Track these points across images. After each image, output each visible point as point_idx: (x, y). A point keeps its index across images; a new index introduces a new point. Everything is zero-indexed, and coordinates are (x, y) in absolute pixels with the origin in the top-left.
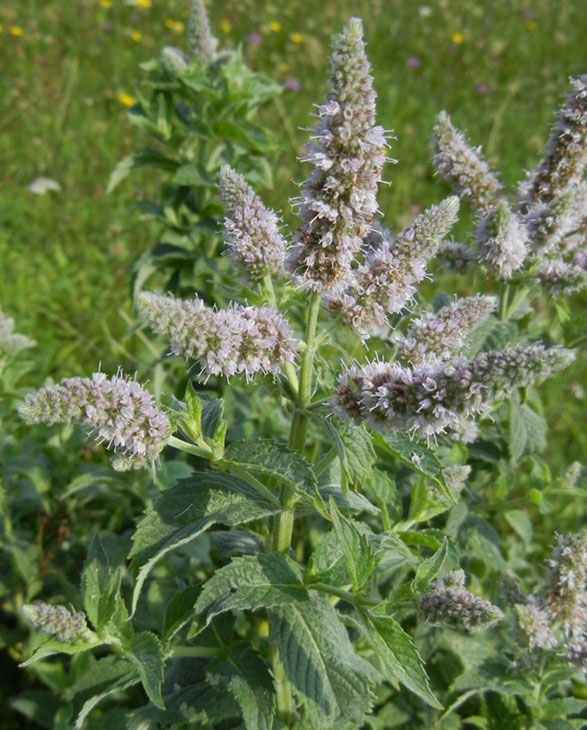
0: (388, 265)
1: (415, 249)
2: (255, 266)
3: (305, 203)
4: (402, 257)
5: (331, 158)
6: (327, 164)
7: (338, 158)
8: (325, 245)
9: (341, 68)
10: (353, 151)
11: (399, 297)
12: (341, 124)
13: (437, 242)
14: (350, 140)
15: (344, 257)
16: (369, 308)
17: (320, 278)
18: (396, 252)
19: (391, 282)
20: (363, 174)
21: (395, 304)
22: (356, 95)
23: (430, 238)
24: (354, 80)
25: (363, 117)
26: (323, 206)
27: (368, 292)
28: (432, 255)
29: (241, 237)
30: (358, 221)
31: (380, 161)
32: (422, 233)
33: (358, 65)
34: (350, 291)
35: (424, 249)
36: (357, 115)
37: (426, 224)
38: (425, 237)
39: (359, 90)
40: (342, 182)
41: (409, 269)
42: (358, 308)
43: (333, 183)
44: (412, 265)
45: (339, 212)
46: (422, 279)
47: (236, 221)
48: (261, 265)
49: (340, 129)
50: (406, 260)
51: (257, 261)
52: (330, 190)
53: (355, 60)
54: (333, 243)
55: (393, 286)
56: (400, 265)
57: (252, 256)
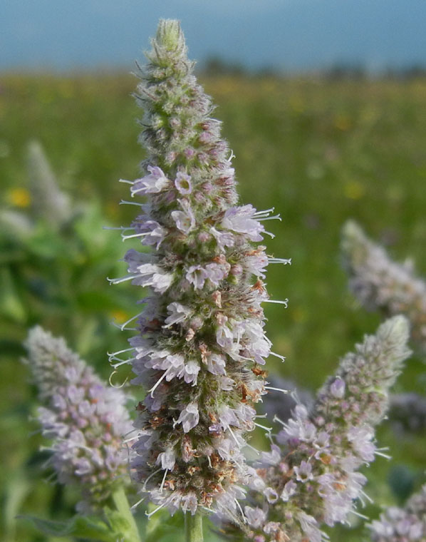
0: (310, 445)
1: (350, 410)
2: (94, 480)
3: (138, 357)
4: (332, 426)
5: (169, 269)
6: (163, 281)
7: (180, 267)
8: (187, 427)
9: (157, 110)
10: (206, 250)
11: (339, 494)
12: (175, 206)
13: (384, 394)
14: (196, 233)
15: (227, 443)
16: (291, 522)
17: (191, 488)
18: (321, 421)
19: (321, 472)
20: (233, 291)
21: (335, 508)
22: (193, 152)
23: (372, 389)
24: (184, 125)
25: (213, 190)
26: (169, 358)
27: (285, 496)
28: (380, 416)
29: (67, 436)
30: (240, 375)
31: (259, 263)
32: (357, 382)
33: (187, 98)
34: (254, 498)
35: (365, 407)
36: (201, 187)
37: (361, 367)
38: (363, 388)
39: (197, 143)
40: (198, 310)
41: (348, 445)
42: (271, 527)
43: (180, 313)
44: (350, 437)
45: (201, 364)
46: (372, 459)
47: (57, 411)
48: (103, 476)
49: (174, 214)
50: (338, 431)
51: (97, 470)
52: (176, 327)
53: (180, 92)
54: (201, 422)
55: (326, 479)
56: (332, 440)
57: (87, 463)
